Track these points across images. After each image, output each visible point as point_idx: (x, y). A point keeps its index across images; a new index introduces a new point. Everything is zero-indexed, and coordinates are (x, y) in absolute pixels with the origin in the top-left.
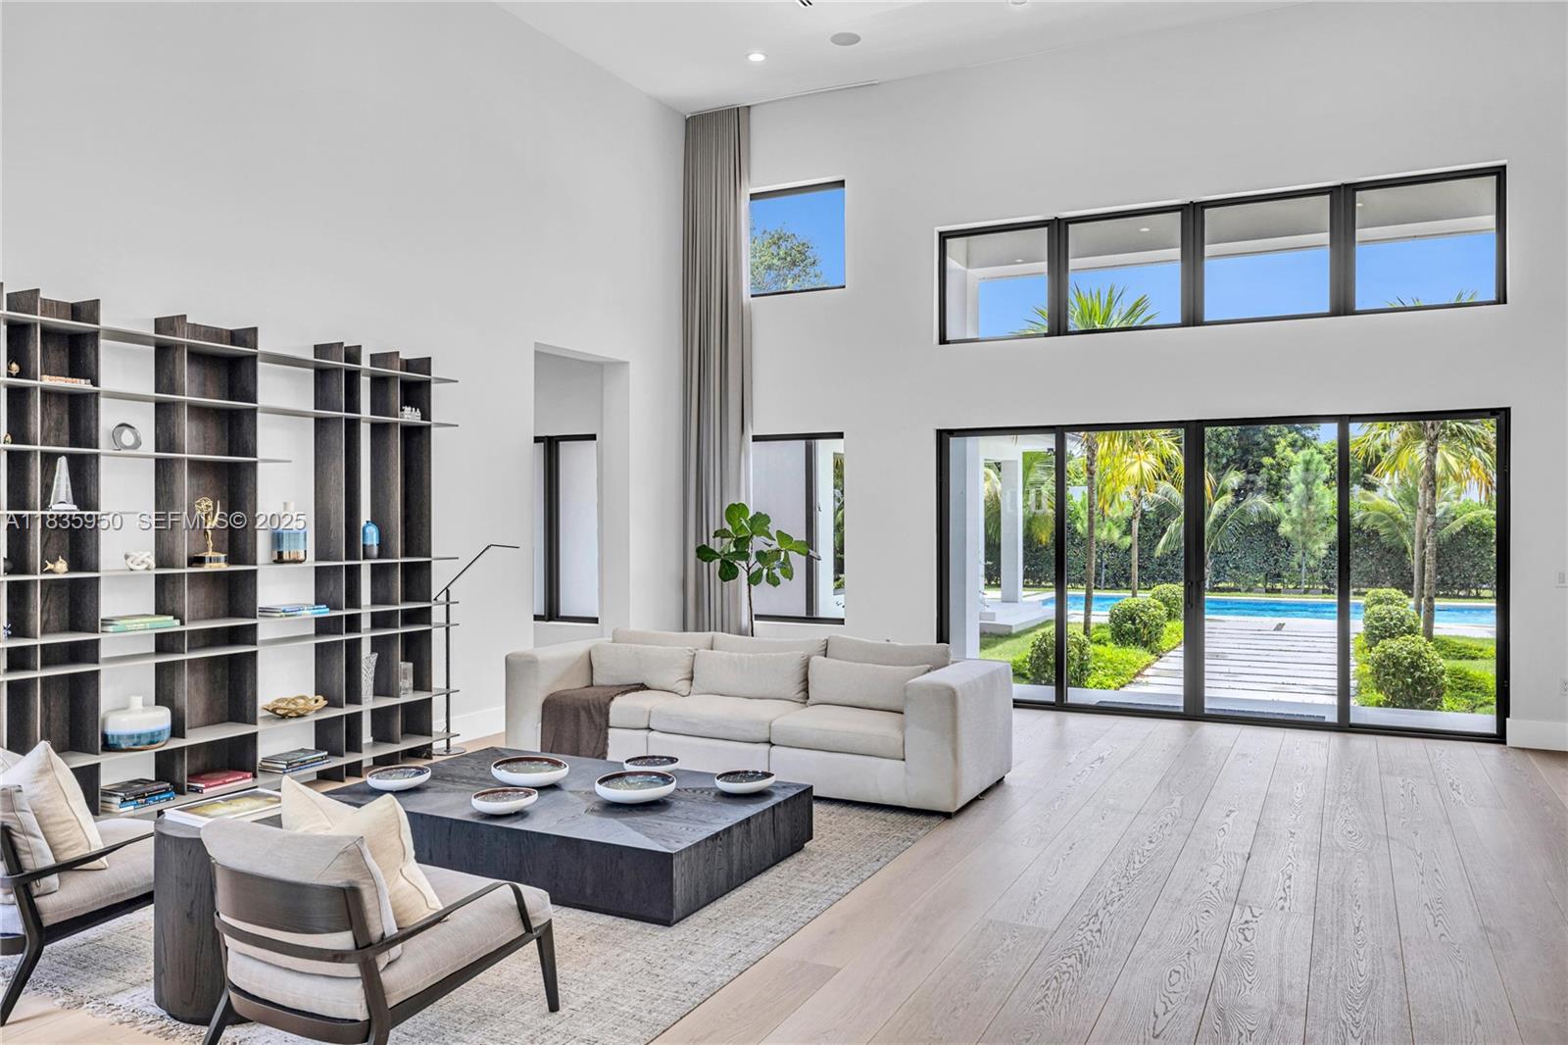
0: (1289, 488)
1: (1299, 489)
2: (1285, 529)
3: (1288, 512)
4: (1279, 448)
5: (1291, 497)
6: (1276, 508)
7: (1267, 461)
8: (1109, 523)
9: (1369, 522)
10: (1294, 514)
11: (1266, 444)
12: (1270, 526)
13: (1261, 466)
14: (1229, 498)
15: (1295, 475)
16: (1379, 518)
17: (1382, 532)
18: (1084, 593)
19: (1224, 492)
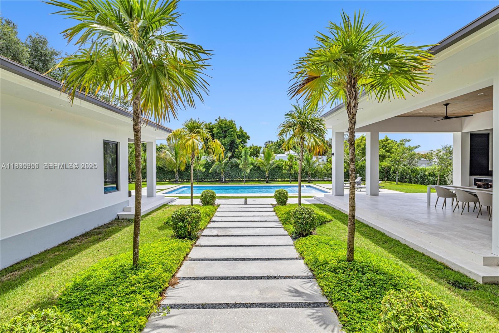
0: (241, 157)
1: (244, 157)
2: (241, 166)
3: (241, 162)
4: (239, 147)
5: (242, 159)
6: (239, 161)
7: (237, 150)
8: (199, 165)
9: (258, 164)
10: (243, 162)
11: (236, 146)
12: (237, 166)
13: (235, 151)
14: (228, 159)
15: (243, 154)
16: (260, 164)
17: (261, 167)
18: (190, 185)
19: (227, 157)
